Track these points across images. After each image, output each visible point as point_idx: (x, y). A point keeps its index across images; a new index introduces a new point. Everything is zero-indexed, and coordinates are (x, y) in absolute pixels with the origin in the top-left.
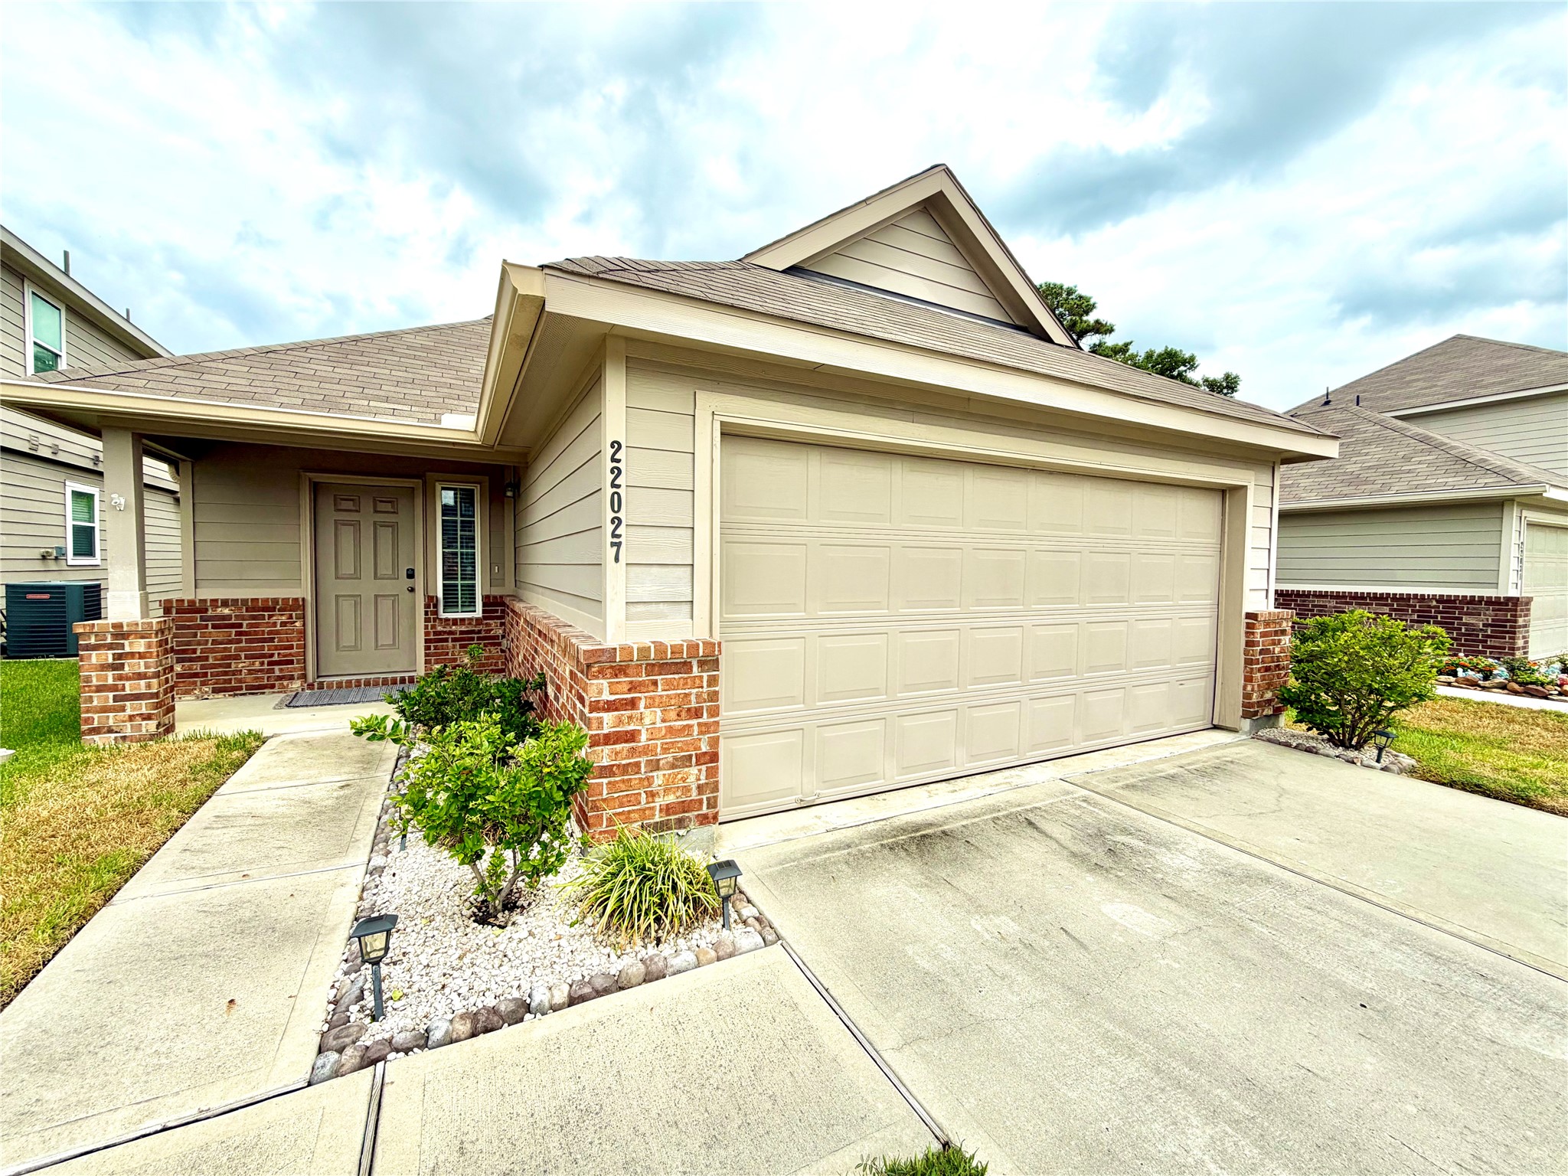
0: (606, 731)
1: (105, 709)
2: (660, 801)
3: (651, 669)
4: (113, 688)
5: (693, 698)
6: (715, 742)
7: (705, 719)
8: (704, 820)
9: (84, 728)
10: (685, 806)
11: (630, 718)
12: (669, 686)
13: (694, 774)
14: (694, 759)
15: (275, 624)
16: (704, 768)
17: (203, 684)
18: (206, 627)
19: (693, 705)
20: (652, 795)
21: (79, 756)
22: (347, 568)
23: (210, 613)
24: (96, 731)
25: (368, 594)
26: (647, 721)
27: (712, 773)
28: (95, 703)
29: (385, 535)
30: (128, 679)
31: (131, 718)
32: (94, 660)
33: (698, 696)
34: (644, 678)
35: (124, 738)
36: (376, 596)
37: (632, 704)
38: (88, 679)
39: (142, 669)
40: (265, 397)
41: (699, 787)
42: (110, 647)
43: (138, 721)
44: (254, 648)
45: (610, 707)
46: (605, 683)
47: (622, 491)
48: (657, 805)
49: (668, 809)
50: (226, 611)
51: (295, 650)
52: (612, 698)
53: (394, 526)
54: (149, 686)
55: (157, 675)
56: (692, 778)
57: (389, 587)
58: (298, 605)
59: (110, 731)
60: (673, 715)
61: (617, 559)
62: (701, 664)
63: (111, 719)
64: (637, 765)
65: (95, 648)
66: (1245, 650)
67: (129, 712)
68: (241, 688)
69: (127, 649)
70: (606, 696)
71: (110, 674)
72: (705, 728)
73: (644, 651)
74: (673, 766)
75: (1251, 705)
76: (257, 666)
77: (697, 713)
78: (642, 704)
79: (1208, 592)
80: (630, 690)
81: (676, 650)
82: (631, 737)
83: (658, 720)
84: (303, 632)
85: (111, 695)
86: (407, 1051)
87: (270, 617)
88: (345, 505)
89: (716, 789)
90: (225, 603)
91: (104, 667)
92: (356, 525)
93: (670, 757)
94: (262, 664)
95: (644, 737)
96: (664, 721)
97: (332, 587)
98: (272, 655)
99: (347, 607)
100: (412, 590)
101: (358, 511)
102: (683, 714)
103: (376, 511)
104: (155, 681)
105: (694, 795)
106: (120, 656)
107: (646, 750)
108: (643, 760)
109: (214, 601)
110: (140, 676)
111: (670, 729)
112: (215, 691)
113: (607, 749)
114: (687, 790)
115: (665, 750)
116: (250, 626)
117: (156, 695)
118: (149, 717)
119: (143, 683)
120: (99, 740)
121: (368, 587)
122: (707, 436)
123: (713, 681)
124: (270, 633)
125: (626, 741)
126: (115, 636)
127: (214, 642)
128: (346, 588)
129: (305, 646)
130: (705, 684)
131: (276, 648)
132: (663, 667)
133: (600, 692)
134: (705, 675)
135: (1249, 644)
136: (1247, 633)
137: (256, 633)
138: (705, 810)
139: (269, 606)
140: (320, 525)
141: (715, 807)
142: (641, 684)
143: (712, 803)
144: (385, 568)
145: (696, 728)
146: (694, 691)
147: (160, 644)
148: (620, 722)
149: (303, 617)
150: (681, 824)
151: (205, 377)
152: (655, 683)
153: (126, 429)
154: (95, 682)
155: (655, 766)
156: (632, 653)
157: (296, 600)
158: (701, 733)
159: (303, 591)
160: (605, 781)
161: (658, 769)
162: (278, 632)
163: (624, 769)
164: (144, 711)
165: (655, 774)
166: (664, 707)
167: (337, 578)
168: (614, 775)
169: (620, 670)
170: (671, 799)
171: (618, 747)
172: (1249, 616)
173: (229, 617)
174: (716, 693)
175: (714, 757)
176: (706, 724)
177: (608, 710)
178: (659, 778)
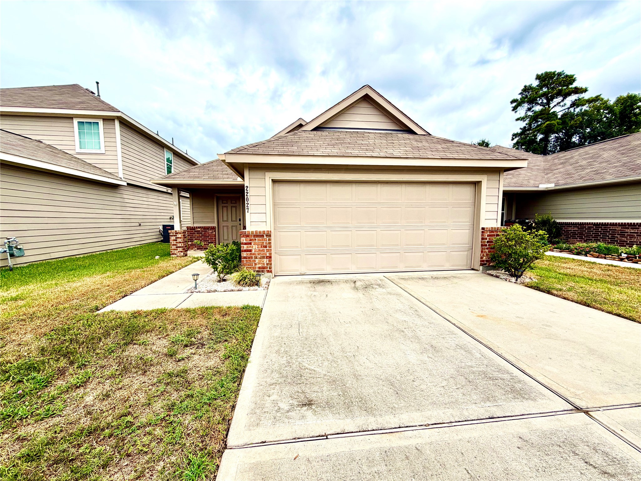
0: (245, 249)
1: (174, 250)
2: (257, 266)
3: (254, 236)
4: (175, 245)
5: (265, 243)
6: (270, 254)
7: (268, 248)
8: (268, 271)
9: (171, 253)
10: (264, 268)
11: (250, 247)
12: (259, 240)
13: (266, 261)
14: (265, 257)
15: (209, 233)
16: (268, 259)
17: (195, 247)
18: (195, 233)
19: (265, 245)
20: (256, 264)
21: (170, 259)
22: (225, 219)
23: (196, 230)
24: (173, 254)
25: (230, 226)
26: (254, 248)
27: (270, 261)
28: (173, 248)
29: (234, 209)
30: (178, 243)
31: (179, 252)
32: (172, 239)
33: (266, 243)
34: (253, 238)
35: (178, 256)
36: (232, 226)
37: (250, 244)
38: (171, 243)
39: (180, 241)
40: (201, 177)
41: (267, 264)
42: (175, 236)
43: (180, 252)
44: (205, 239)
45: (246, 244)
46: (244, 239)
47: (248, 197)
48: (257, 267)
49: (259, 268)
50: (199, 229)
51: (214, 240)
52: (246, 242)
53: (236, 207)
54: (182, 245)
55: (183, 242)
56: (265, 262)
57: (235, 224)
58: (213, 228)
59: (175, 254)
60: (260, 247)
61: (248, 212)
62: (266, 236)
63: (176, 252)
64: (252, 257)
65: (172, 236)
66: (481, 241)
67: (178, 250)
68: (202, 249)
69: (178, 237)
70: (245, 242)
71: (175, 242)
72: (268, 251)
73: (252, 232)
74: (260, 258)
75: (483, 261)
76: (206, 243)
77: (266, 247)
78: (253, 244)
79: (468, 220)
80: (250, 241)
81: (260, 232)
82: (250, 251)
83: (257, 248)
84: (215, 235)
85: (175, 246)
86: (197, 292)
87: (208, 231)
88: (225, 202)
89: (271, 264)
90: (199, 227)
91: (174, 240)
92: (227, 207)
93: (260, 256)
94: (207, 243)
95: (253, 251)
96: (258, 248)
97: (222, 224)
98: (209, 241)
99: (225, 228)
100: (240, 224)
101: (227, 203)
102: (262, 247)
103: (231, 203)
104: (183, 244)
105: (266, 265)
106: (176, 238)
107: (254, 254)
108: (253, 256)
109: (197, 227)
110: (180, 242)
111: (259, 250)
112: (198, 249)
113: (245, 253)
114: (264, 264)
115: (258, 254)
116: (204, 233)
117: (183, 247)
118: (182, 252)
119: (181, 244)
120: (174, 256)
121: (230, 224)
122: (269, 183)
123: (269, 240)
124: (208, 235)
125: (249, 252)
126: (176, 233)
127: (197, 237)
128: (225, 224)
129: (216, 239)
130: (267, 240)
131: (210, 239)
132: (257, 236)
133: (243, 241)
134: (267, 238)
135: (482, 239)
136: (482, 235)
137: (205, 235)
138: (268, 269)
139: (208, 228)
140: (219, 207)
141: (271, 269)
142: (252, 239)
143: (270, 268)
144: (234, 219)
145: (266, 250)
146: (265, 242)
147: (183, 235)
148: (248, 247)
149: (215, 231)
150: (263, 271)
151: (190, 173)
152: (255, 239)
153: (176, 187)
154: (172, 243)
155: (256, 258)
156: (249, 232)
157: (213, 227)
158: (267, 251)
159: (215, 225)
160: (245, 260)
161: (257, 258)
162: (210, 235)
163: (249, 258)
164: (181, 250)
165: (256, 259)
166: (258, 245)
167: (223, 221)
168: (247, 259)
169: (248, 236)
170: (260, 265)
171: (248, 253)
172: (483, 229)
173: (200, 231)
174: (271, 242)
175: (270, 257)
176: (268, 250)
177: (245, 245)
178: (257, 261)
